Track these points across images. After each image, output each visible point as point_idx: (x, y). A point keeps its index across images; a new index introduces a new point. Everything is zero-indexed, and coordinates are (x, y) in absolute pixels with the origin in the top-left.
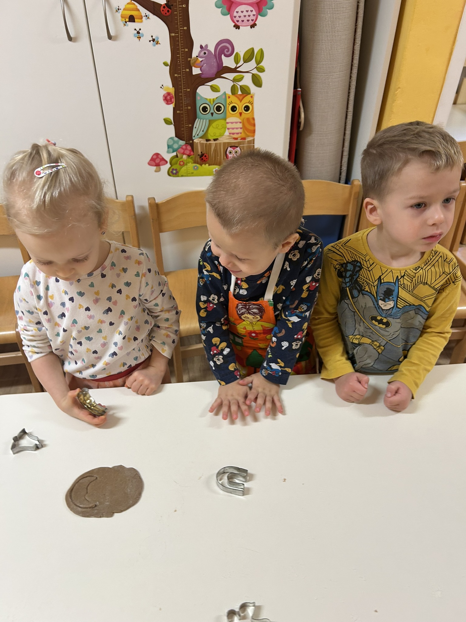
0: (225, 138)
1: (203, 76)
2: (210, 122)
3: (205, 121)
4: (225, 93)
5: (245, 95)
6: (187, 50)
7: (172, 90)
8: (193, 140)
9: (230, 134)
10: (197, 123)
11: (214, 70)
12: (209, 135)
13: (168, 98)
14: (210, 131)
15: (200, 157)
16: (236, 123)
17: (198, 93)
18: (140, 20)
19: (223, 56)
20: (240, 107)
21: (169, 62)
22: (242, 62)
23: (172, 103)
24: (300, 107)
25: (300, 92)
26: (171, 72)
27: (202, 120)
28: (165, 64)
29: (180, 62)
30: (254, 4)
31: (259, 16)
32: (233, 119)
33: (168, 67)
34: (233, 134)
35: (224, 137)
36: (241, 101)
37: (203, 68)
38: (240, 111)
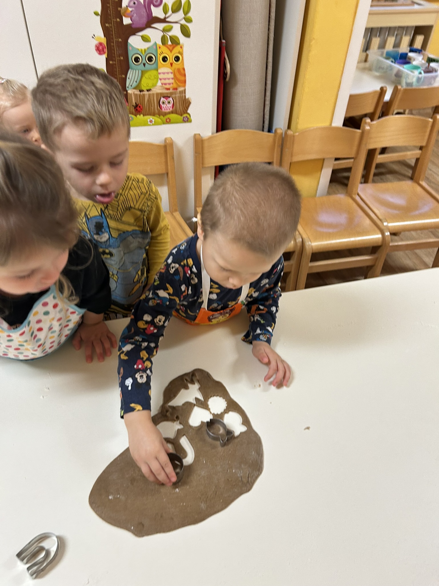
0: (158, 89)
1: (133, 26)
2: (143, 73)
3: (137, 71)
4: (156, 43)
5: (174, 45)
7: (104, 40)
8: (127, 91)
9: (162, 84)
10: (130, 74)
11: (144, 20)
12: (142, 85)
13: (101, 48)
14: (142, 82)
15: (135, 108)
16: (168, 73)
17: (129, 43)
19: (152, 7)
20: (171, 58)
21: (99, 12)
22: (170, 12)
23: (104, 53)
24: (225, 58)
25: (225, 44)
26: (102, 21)
27: (134, 71)
28: (96, 14)
29: (110, 12)
32: (165, 69)
33: (99, 17)
34: (165, 84)
35: (156, 87)
36: (171, 51)
37: (133, 18)
38: (171, 61)
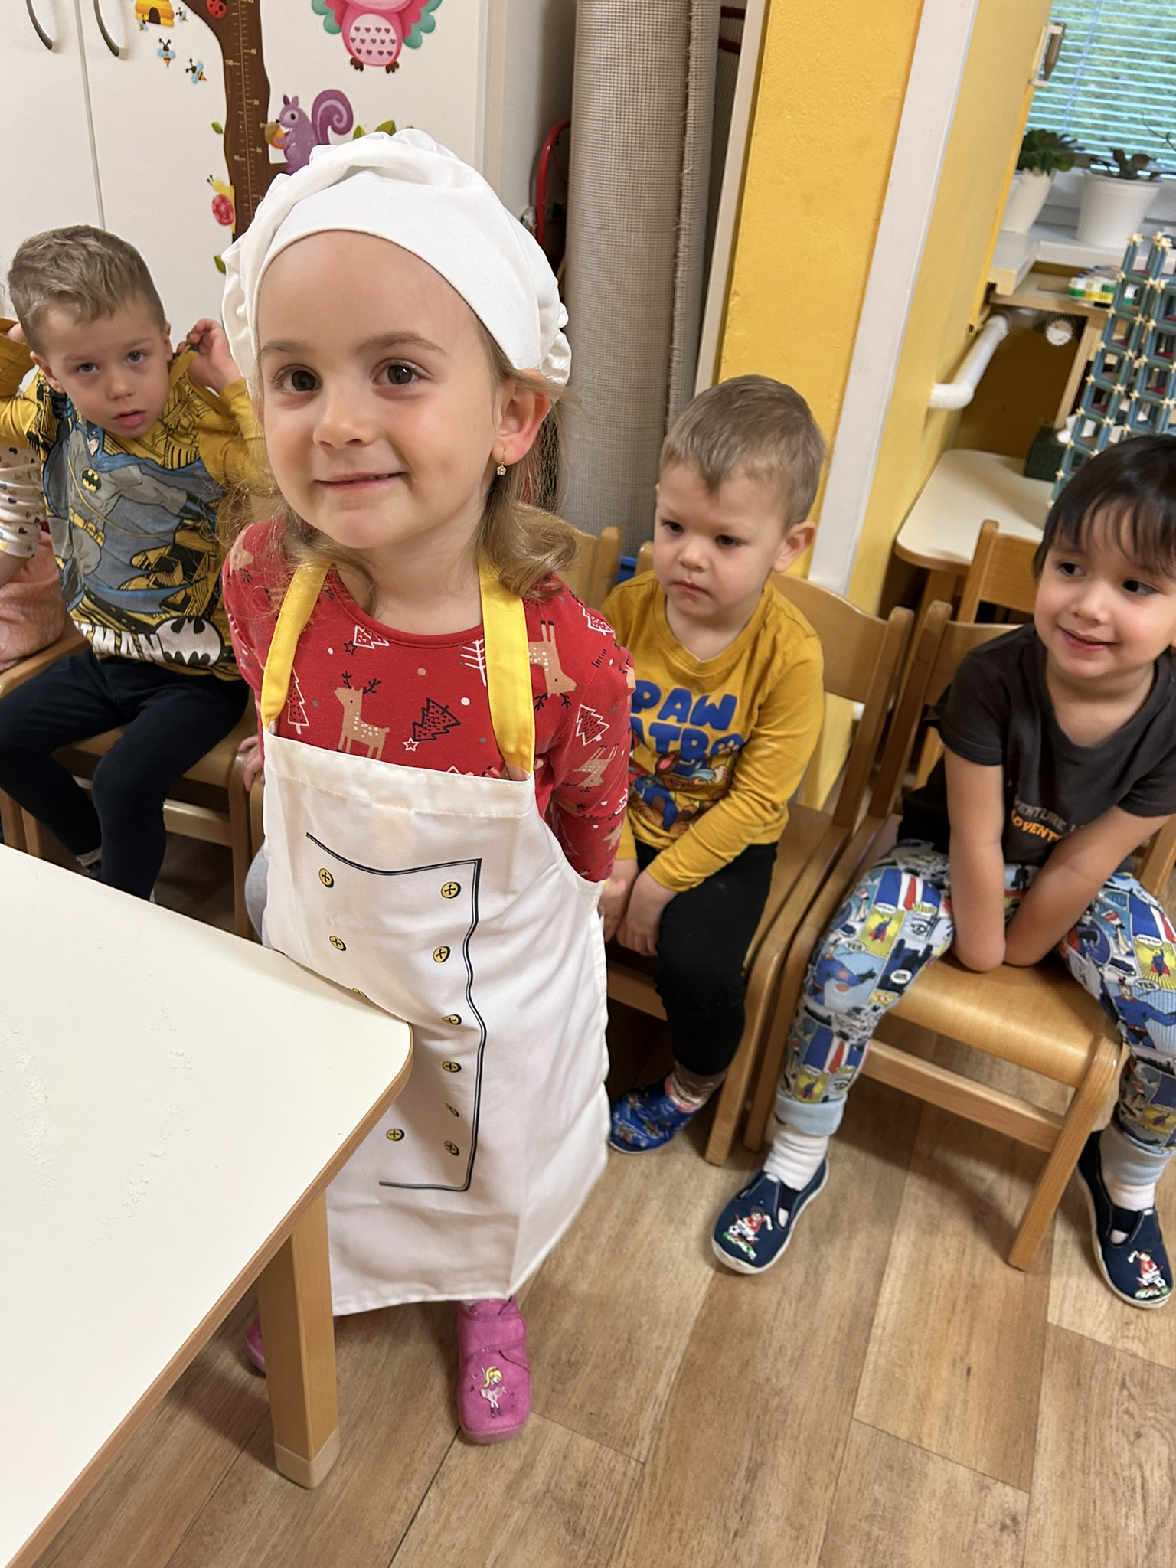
6: (257, 102)
7: (229, 193)
13: (223, 208)
18: (168, 22)
19: (330, 129)
21: (223, 125)
23: (230, 223)
26: (228, 148)
28: (216, 128)
29: (243, 129)
30: (392, 13)
31: (403, 45)
33: (222, 137)
37: (289, 151)
